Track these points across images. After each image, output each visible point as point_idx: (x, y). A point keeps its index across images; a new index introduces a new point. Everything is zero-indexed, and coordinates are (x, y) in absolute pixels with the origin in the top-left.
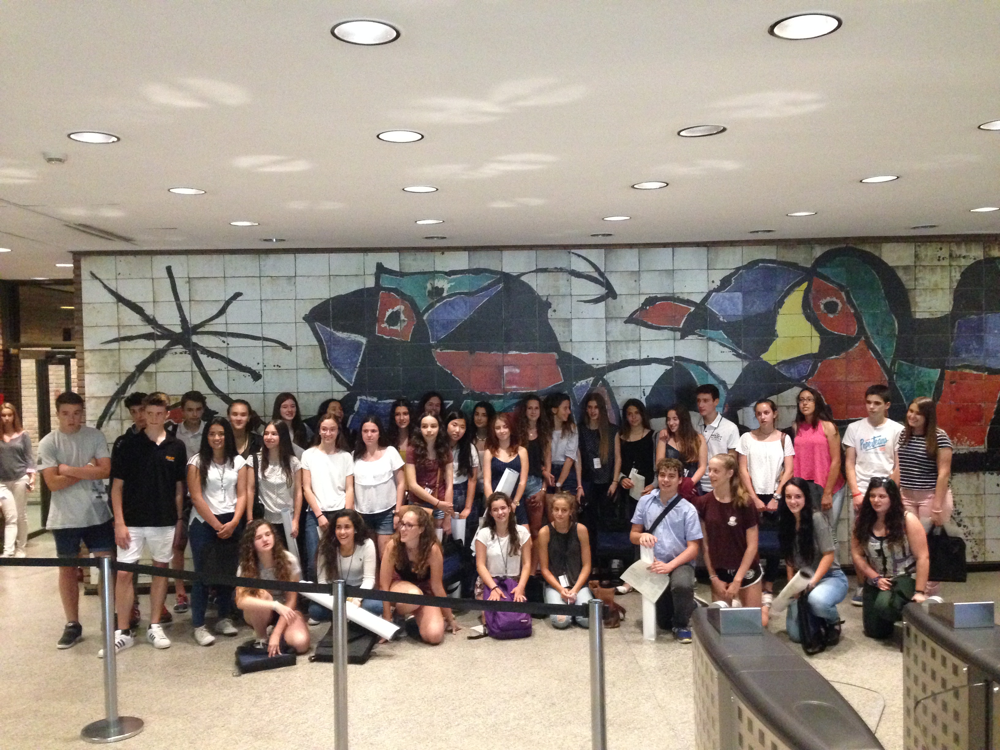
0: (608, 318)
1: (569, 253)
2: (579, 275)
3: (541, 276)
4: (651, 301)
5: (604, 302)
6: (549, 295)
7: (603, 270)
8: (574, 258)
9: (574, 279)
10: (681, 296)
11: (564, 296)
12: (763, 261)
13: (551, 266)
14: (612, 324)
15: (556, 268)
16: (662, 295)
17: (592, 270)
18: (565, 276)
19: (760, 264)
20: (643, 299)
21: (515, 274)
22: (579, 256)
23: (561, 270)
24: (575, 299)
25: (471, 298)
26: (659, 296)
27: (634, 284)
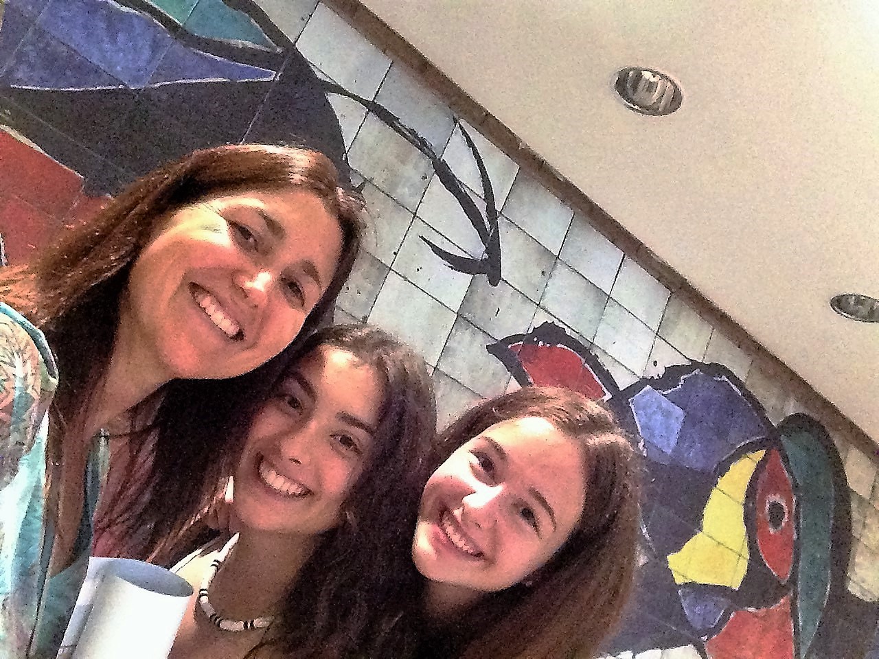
0: (462, 318)
1: (455, 121)
2: (450, 182)
3: (375, 125)
4: (551, 332)
5: (471, 276)
6: (371, 181)
7: (498, 207)
8: (457, 139)
9: (437, 184)
10: (602, 359)
11: (400, 205)
12: (730, 374)
13: (406, 121)
14: (464, 336)
15: (413, 132)
16: (574, 335)
17: (481, 192)
18: (425, 164)
19: (724, 378)
20: (541, 319)
21: (319, 75)
22: (470, 143)
23: (422, 145)
24: (419, 228)
25: (178, 48)
26: (568, 332)
27: (537, 277)
